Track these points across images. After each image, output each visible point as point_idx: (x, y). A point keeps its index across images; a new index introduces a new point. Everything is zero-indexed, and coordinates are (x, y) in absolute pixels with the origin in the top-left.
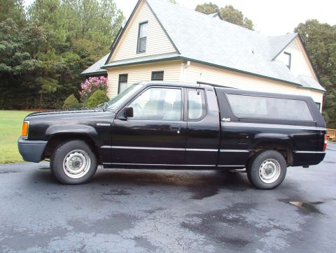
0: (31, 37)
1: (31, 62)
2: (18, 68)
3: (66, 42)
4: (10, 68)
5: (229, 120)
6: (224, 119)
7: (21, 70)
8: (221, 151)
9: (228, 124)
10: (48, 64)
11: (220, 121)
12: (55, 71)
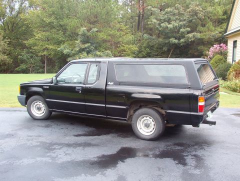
0: (192, 16)
1: (191, 35)
2: (182, 40)
3: (223, 15)
4: (176, 41)
5: (112, 83)
6: (109, 83)
7: (185, 42)
8: (107, 106)
9: (112, 87)
10: (206, 35)
11: (106, 84)
12: (213, 40)
